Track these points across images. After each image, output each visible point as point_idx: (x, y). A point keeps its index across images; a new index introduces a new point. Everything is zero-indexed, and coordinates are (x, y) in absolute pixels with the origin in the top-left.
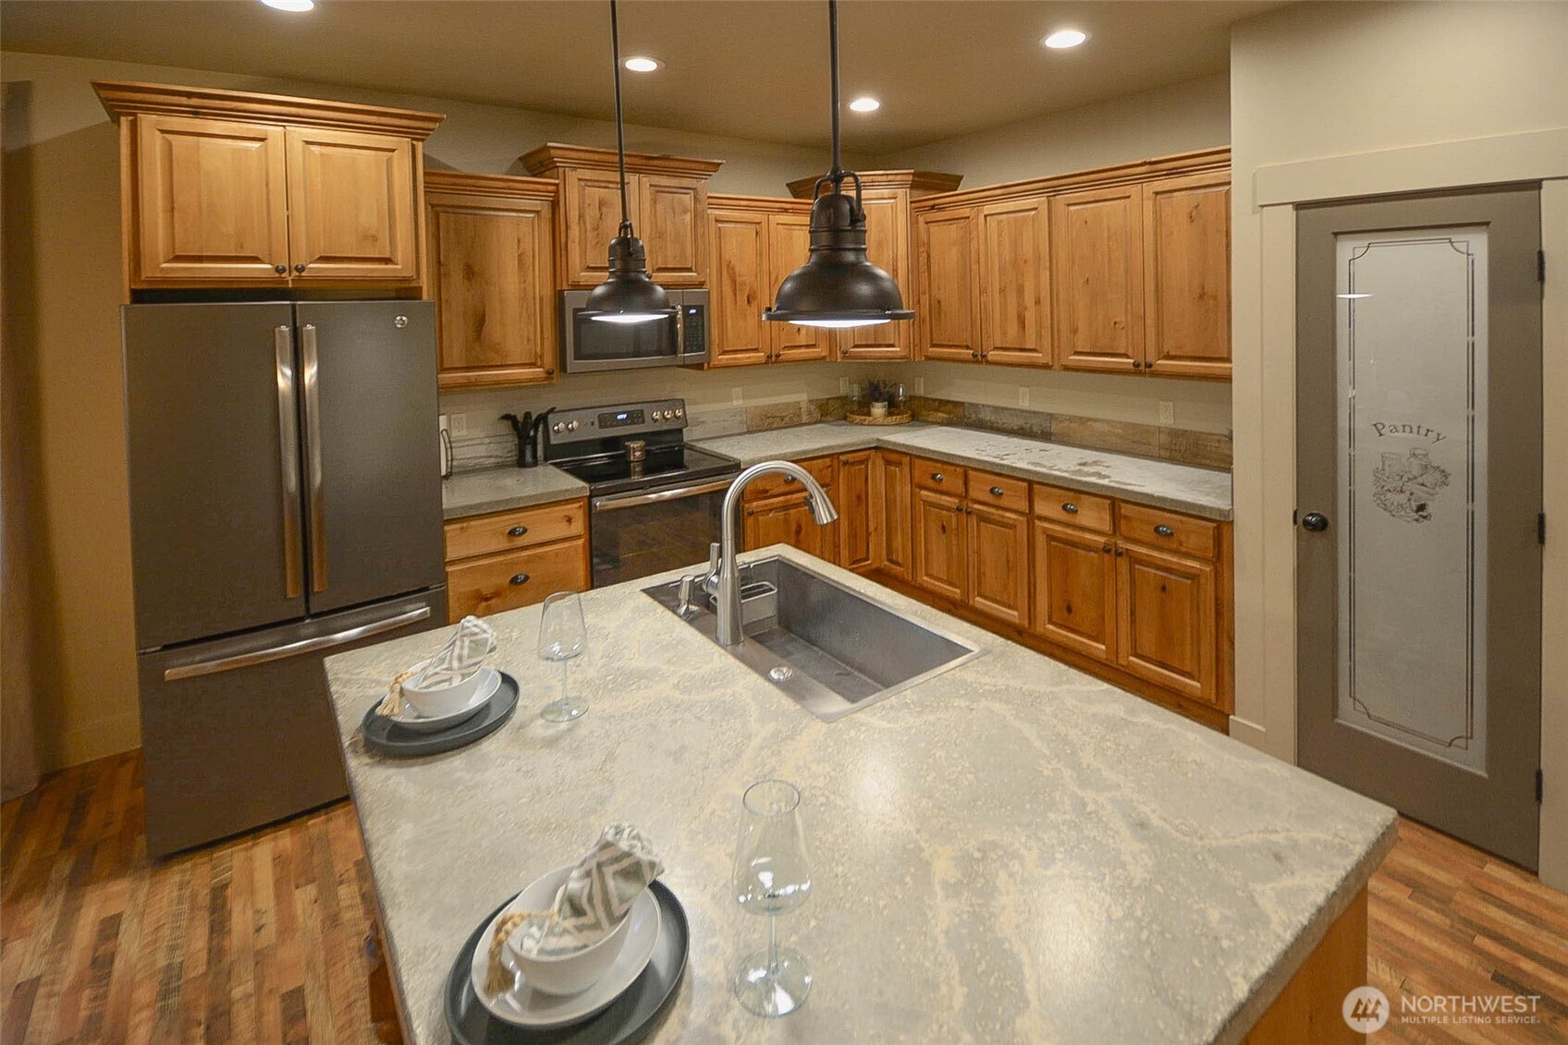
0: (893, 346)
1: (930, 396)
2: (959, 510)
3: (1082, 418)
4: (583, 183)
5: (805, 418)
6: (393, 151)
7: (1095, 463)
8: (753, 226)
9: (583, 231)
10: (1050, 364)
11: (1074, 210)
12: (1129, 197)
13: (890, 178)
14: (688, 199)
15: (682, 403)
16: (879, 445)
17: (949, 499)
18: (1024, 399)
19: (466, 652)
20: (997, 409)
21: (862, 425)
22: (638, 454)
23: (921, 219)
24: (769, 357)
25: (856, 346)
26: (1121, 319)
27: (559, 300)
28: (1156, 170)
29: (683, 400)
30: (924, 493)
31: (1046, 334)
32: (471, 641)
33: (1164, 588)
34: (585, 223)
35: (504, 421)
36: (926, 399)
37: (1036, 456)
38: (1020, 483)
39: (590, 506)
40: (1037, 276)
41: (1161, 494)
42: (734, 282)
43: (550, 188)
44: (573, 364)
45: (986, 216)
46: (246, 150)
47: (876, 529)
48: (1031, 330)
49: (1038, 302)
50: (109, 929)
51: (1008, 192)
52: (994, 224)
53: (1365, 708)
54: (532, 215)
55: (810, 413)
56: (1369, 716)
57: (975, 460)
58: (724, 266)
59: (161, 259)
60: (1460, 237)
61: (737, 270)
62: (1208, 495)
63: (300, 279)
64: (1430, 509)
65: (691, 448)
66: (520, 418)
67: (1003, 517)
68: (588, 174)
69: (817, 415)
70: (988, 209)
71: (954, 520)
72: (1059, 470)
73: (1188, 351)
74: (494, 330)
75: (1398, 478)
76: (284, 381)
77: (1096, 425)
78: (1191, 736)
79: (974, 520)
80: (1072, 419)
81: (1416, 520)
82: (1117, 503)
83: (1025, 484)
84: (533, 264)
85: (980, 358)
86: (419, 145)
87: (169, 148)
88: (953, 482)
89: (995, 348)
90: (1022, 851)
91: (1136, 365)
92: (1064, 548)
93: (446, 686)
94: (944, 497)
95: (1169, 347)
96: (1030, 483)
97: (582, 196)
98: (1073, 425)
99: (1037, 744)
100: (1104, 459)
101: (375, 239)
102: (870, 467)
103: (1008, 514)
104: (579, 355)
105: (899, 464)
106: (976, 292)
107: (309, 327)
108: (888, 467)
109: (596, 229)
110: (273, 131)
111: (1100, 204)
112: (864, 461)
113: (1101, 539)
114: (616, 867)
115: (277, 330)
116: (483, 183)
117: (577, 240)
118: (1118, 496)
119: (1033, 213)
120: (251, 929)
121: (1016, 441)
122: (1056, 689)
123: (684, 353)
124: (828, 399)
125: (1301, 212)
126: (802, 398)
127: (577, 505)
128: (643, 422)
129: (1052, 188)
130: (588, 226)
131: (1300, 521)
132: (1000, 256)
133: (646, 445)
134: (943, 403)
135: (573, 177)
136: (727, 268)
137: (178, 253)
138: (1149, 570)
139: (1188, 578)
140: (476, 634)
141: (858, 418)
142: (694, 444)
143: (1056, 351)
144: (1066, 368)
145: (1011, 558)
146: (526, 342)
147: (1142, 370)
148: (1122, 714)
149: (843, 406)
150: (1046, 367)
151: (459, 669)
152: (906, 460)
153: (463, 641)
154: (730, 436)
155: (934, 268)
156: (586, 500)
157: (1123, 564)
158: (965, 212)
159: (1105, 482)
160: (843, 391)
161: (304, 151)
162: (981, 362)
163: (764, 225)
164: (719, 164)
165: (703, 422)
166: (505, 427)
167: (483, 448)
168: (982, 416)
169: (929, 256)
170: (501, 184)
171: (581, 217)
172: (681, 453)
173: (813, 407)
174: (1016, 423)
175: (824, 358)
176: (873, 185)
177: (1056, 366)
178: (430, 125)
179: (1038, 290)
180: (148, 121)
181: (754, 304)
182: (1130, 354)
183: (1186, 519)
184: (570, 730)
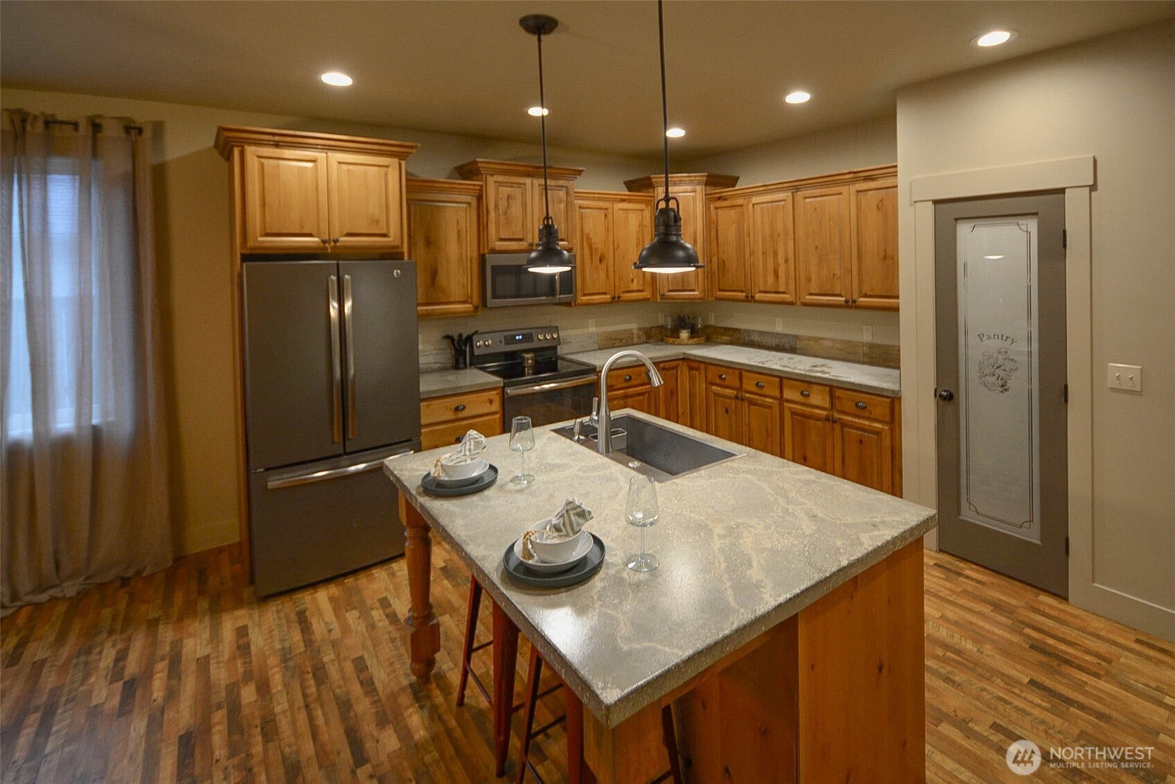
0: (693, 290)
1: (720, 325)
2: (737, 397)
3: (815, 338)
4: (497, 184)
5: (636, 340)
6: (388, 167)
7: (822, 366)
8: (603, 211)
9: (498, 216)
10: (794, 301)
11: (809, 201)
12: (841, 194)
13: (692, 178)
14: (562, 194)
15: (556, 329)
16: (685, 357)
17: (730, 391)
18: (780, 326)
19: (472, 447)
20: (762, 333)
21: (675, 344)
22: (530, 361)
23: (712, 206)
24: (613, 298)
25: (670, 291)
26: (837, 272)
27: (482, 259)
28: (857, 177)
29: (557, 327)
30: (714, 388)
31: (792, 282)
32: (475, 442)
33: (861, 442)
34: (498, 210)
35: (446, 341)
36: (716, 327)
37: (785, 362)
38: (774, 379)
39: (503, 393)
40: (786, 244)
41: (858, 382)
42: (590, 247)
43: (477, 187)
44: (491, 302)
45: (753, 205)
46: (305, 168)
47: (683, 413)
48: (782, 280)
49: (786, 261)
50: (242, 632)
51: (767, 189)
52: (759, 210)
53: (976, 508)
54: (465, 205)
55: (639, 337)
56: (978, 513)
57: (747, 365)
58: (585, 239)
59: (258, 233)
60: (1023, 221)
61: (593, 241)
62: (888, 382)
63: (335, 247)
64: (1009, 384)
65: (563, 359)
66: (456, 338)
67: (765, 401)
68: (500, 178)
69: (644, 338)
70: (754, 200)
71: (733, 406)
72: (799, 369)
73: (878, 291)
74: (442, 279)
75: (991, 367)
76: (333, 312)
77: (825, 342)
78: (846, 486)
79: (746, 404)
80: (809, 339)
81: (1002, 392)
82: (833, 388)
83: (777, 379)
84: (466, 236)
85: (750, 298)
86: (403, 163)
87: (262, 166)
88: (732, 380)
89: (760, 292)
90: (756, 525)
91: (846, 301)
92: (801, 419)
93: (463, 463)
94: (727, 390)
95: (866, 289)
96: (781, 378)
97: (497, 193)
98: (811, 343)
99: (768, 490)
100: (828, 363)
101: (378, 222)
102: (679, 373)
103: (767, 400)
104: (494, 296)
105: (698, 369)
106: (747, 254)
107: (346, 276)
108: (691, 372)
109: (505, 213)
110: (320, 155)
111: (825, 198)
112: (675, 368)
113: (824, 413)
114: (575, 511)
115: (329, 279)
116: (436, 185)
117: (494, 221)
118: (834, 384)
119: (783, 203)
120: (325, 631)
121: (774, 353)
122: (780, 470)
123: (560, 295)
124: (651, 328)
125: (937, 206)
126: (633, 326)
127: (495, 392)
128: (532, 341)
129: (796, 187)
130: (501, 211)
131: (938, 396)
132: (763, 231)
133: (535, 357)
134: (727, 330)
135: (491, 180)
136: (586, 238)
137: (269, 231)
138: (853, 430)
139: (875, 434)
140: (476, 438)
141: (671, 340)
142: (565, 356)
143: (798, 294)
144: (804, 304)
145: (769, 427)
146: (461, 288)
147: (851, 305)
148: (813, 479)
149: (660, 332)
150: (791, 303)
151: (470, 455)
152: (702, 366)
153: (470, 442)
154: (587, 351)
155: (721, 238)
156: (501, 389)
157: (837, 427)
158: (740, 201)
159: (826, 376)
160: (661, 322)
161: (338, 169)
162: (751, 301)
163: (610, 211)
164: (582, 171)
165: (570, 342)
166: (445, 344)
167: (431, 357)
168: (752, 338)
169: (717, 230)
170: (447, 186)
171: (496, 206)
172: (556, 362)
173: (641, 333)
174: (774, 342)
175: (648, 299)
176: (681, 183)
177: (798, 303)
178: (409, 150)
179: (786, 253)
180: (251, 151)
181: (604, 263)
182: (843, 294)
183: (873, 397)
184: (528, 487)
